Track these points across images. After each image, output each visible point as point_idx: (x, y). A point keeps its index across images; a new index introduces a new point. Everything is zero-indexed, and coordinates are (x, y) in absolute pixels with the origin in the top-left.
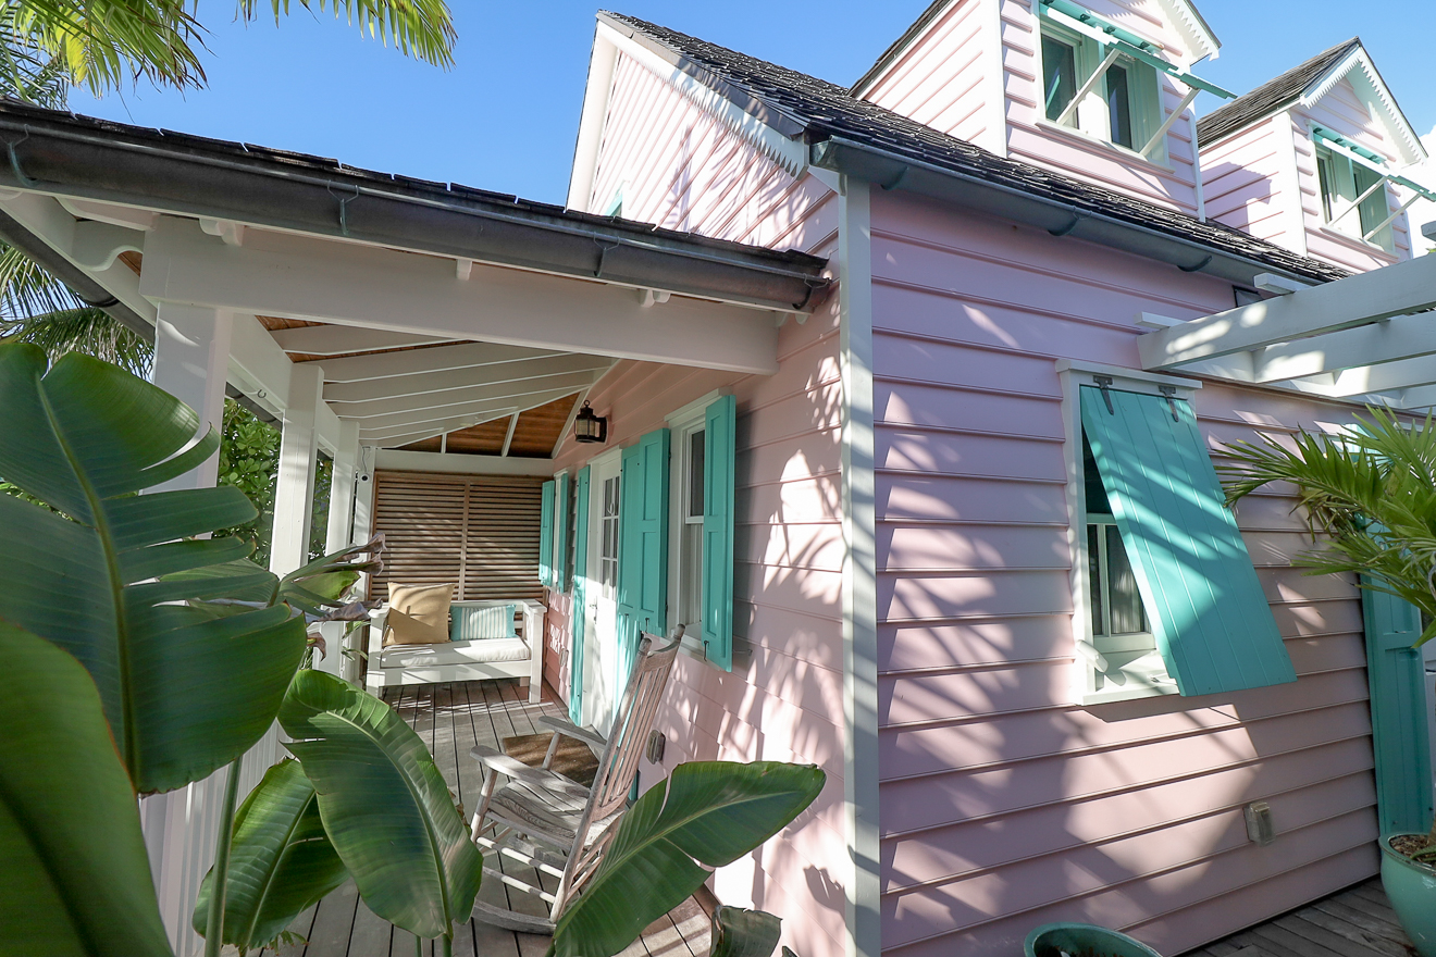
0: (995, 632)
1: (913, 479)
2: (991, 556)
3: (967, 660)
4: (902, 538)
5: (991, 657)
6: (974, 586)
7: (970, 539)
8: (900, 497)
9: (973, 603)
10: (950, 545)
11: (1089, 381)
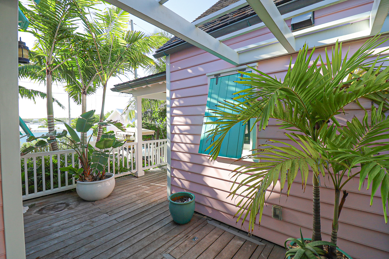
0: (190, 137)
1: (177, 107)
2: (189, 121)
3: (184, 141)
4: (176, 119)
5: (189, 142)
6: (187, 128)
7: (185, 118)
8: (175, 111)
9: (185, 131)
10: (182, 120)
11: (213, 77)
